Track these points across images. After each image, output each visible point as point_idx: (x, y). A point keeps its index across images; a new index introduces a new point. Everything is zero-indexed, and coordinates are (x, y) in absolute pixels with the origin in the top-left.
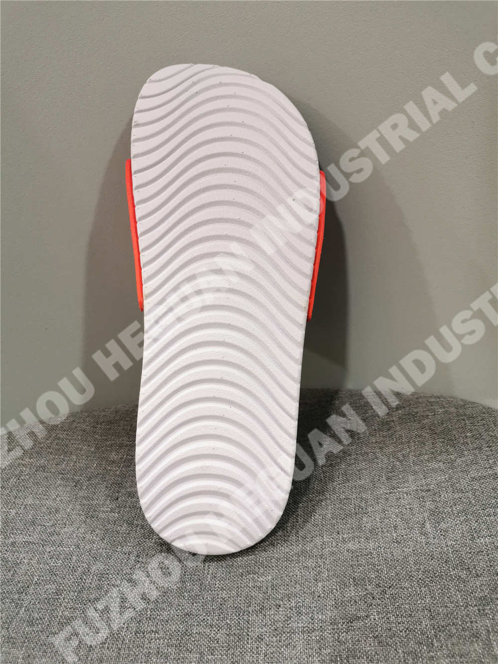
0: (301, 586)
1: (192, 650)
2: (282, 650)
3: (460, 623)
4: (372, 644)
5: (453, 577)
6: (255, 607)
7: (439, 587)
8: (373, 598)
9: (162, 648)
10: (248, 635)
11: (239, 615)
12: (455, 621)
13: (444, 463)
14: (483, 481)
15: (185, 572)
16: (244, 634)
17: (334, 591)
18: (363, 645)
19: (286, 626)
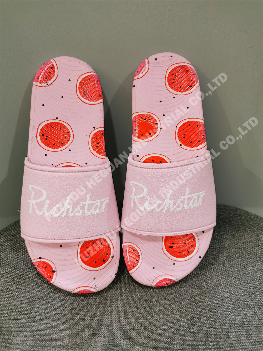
0: (174, 290)
1: (130, 318)
2: (170, 316)
3: (242, 302)
4: (208, 312)
5: (238, 284)
6: (155, 299)
7: (233, 288)
8: (206, 294)
9: (117, 318)
10: (154, 311)
11: (149, 303)
12: (240, 301)
13: (230, 236)
14: (247, 244)
15: (121, 285)
16: (152, 310)
17: (189, 291)
18: (204, 313)
19: (170, 306)
